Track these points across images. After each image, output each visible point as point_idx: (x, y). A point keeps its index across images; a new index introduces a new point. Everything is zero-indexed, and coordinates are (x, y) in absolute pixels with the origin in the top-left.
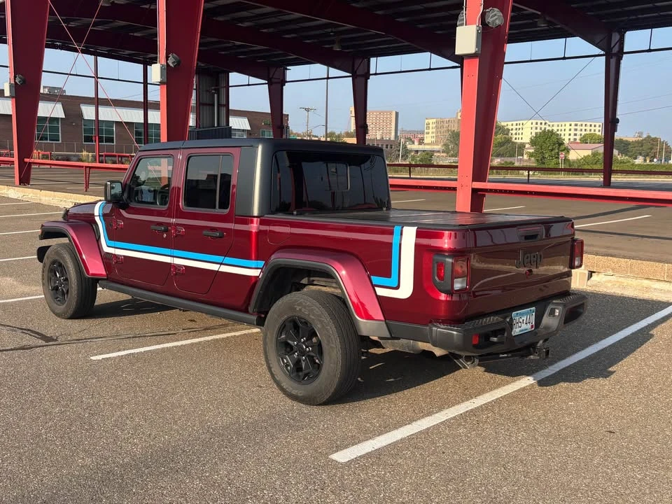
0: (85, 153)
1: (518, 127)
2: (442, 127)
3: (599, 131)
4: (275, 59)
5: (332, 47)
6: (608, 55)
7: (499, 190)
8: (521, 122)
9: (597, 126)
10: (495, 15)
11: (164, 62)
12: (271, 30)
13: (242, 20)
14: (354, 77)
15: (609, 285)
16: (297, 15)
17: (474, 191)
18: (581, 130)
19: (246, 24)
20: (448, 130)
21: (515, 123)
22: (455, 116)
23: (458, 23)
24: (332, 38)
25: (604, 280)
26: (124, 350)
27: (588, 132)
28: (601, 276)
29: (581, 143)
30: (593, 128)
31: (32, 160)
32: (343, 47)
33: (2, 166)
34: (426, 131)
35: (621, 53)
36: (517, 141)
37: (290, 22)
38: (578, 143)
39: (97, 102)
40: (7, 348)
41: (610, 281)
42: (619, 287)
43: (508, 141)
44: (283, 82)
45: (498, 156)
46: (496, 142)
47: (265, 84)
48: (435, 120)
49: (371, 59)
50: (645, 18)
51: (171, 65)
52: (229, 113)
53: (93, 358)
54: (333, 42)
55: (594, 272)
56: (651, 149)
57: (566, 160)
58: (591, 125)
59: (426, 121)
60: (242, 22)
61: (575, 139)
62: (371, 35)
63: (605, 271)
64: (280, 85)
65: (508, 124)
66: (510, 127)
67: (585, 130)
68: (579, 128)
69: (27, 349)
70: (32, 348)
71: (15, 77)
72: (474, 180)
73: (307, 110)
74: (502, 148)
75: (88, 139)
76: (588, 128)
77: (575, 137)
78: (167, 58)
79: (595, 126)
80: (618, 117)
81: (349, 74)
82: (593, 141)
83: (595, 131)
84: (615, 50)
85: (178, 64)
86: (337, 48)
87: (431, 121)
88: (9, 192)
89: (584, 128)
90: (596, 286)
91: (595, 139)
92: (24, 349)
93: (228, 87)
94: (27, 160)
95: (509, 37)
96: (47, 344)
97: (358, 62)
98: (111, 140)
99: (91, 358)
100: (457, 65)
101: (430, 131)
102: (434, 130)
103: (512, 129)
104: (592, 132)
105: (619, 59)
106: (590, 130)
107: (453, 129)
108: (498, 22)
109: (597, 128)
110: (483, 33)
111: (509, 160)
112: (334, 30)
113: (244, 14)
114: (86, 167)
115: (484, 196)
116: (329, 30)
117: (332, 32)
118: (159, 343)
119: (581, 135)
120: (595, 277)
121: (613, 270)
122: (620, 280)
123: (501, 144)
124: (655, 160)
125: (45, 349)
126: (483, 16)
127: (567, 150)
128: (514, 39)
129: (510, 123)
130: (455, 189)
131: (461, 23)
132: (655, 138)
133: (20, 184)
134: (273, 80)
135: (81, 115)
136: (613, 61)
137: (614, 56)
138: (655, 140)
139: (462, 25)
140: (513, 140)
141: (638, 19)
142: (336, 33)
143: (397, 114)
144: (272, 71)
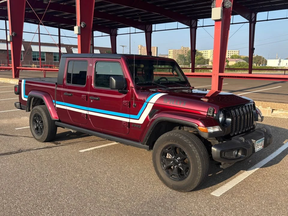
0: (33, 65)
1: (206, 52)
2: (176, 53)
3: (238, 54)
4: (113, 26)
5: (138, 20)
6: (251, 22)
7: (230, 76)
8: (207, 51)
9: (237, 52)
10: (229, 3)
11: (79, 25)
12: (113, 13)
13: (101, 9)
14: (146, 32)
15: (281, 115)
16: (125, 7)
17: (220, 77)
18: (231, 53)
19: (102, 11)
20: (178, 54)
21: (204, 51)
22: (180, 49)
23: (212, 7)
24: (138, 16)
25: (279, 113)
26: (92, 147)
27: (234, 54)
28: (277, 111)
29: (231, 59)
30: (235, 53)
31: (20, 68)
32: (142, 20)
33: (1, 70)
34: (169, 55)
35: (255, 21)
36: (205, 58)
37: (121, 10)
38: (229, 58)
39: (40, 44)
40: (41, 148)
41: (282, 113)
42: (286, 115)
43: (202, 58)
44: (116, 35)
45: (198, 64)
46: (197, 59)
47: (109, 35)
48: (172, 50)
49: (153, 25)
50: (266, 7)
51: (82, 27)
52: (94, 48)
53: (81, 151)
54: (138, 18)
55: (274, 110)
56: (259, 60)
57: (228, 65)
58: (234, 52)
59: (169, 51)
60: (101, 10)
61: (228, 57)
62: (154, 15)
63: (280, 109)
64: (115, 36)
65: (202, 52)
66: (203, 53)
67: (232, 53)
68: (230, 53)
69: (50, 148)
70: (51, 147)
71: (12, 33)
72: (220, 72)
73: (123, 46)
74: (200, 61)
75: (34, 59)
76: (233, 53)
77: (228, 56)
78: (81, 24)
79: (236, 52)
80: (254, 47)
81: (144, 31)
82: (235, 58)
83: (236, 54)
84: (253, 20)
85: (85, 26)
86: (140, 20)
87: (171, 51)
88: (11, 81)
89: (232, 52)
90: (275, 115)
91: (237, 57)
92: (48, 148)
93: (93, 37)
94: (18, 68)
95: (232, 13)
96: (56, 145)
97: (147, 26)
98: (44, 60)
99: (80, 151)
100: (189, 27)
101: (171, 54)
102: (172, 54)
103: (203, 54)
104: (235, 54)
105: (255, 24)
106: (234, 53)
107: (180, 54)
108: (230, 6)
109: (237, 53)
110: (223, 10)
111: (204, 66)
112: (139, 13)
113: (103, 7)
114: (44, 70)
115: (223, 79)
116: (137, 13)
117: (138, 14)
118: (104, 144)
119: (231, 55)
120: (274, 112)
121: (283, 109)
122: (286, 113)
123: (199, 59)
124: (261, 65)
125: (57, 148)
126: (223, 3)
127: (228, 61)
128: (234, 14)
129: (202, 51)
130: (211, 76)
131: (213, 6)
132: (260, 56)
133: (15, 78)
134: (112, 34)
135: (31, 49)
136: (252, 25)
137: (253, 23)
138: (260, 57)
139: (214, 7)
140: (204, 58)
141: (263, 7)
142: (140, 14)
143: (157, 48)
144: (112, 30)
